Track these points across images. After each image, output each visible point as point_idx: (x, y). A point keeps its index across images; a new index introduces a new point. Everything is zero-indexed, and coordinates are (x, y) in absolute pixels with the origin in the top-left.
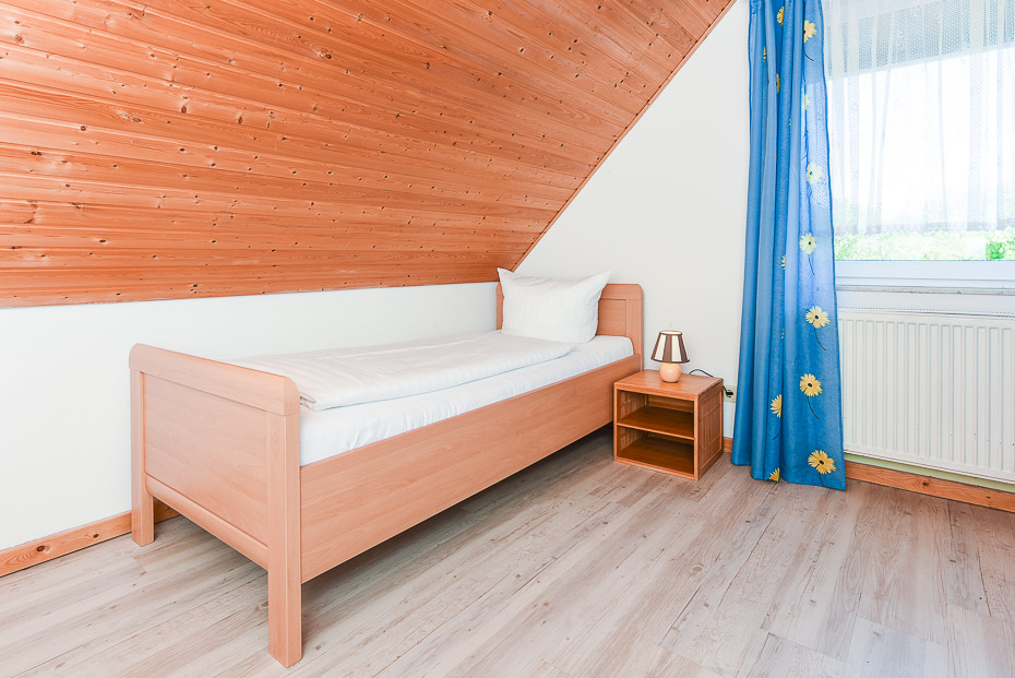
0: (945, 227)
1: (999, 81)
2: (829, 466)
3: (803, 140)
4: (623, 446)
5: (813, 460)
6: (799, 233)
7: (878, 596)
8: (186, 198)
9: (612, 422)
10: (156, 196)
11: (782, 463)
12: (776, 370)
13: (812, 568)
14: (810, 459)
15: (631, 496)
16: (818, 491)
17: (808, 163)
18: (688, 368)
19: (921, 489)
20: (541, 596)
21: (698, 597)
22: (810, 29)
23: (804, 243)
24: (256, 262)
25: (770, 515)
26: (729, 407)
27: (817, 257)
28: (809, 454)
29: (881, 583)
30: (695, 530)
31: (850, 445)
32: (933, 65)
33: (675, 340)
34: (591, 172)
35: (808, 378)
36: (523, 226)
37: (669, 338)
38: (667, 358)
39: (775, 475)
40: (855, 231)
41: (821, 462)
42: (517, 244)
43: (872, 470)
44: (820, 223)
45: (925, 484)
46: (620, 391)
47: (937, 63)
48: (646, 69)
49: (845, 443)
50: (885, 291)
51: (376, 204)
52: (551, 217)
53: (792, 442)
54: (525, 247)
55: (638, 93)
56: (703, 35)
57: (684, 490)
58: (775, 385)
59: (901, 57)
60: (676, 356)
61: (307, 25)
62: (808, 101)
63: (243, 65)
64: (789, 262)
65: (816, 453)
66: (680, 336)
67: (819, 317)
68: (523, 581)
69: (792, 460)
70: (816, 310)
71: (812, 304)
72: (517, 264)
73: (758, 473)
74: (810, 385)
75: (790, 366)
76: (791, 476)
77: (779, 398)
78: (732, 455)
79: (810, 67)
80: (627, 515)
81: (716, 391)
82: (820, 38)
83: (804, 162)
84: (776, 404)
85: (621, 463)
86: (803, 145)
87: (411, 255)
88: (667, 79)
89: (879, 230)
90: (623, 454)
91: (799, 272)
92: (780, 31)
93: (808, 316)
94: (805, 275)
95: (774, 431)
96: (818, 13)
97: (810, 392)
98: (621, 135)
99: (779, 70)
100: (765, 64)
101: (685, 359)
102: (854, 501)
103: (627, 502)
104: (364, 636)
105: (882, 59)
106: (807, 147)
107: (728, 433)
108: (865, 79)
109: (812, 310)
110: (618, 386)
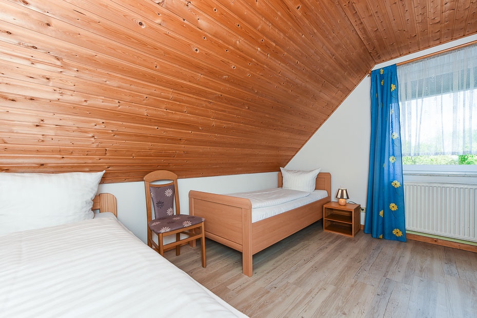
0: (444, 154)
1: (464, 104)
2: (400, 234)
3: (391, 124)
4: (326, 226)
5: (394, 232)
6: (389, 156)
7: (421, 271)
8: (207, 149)
9: (323, 218)
10: (201, 149)
11: (383, 233)
12: (381, 202)
13: (397, 263)
14: (393, 232)
15: (332, 241)
16: (396, 242)
17: (392, 132)
18: (348, 201)
19: (434, 243)
20: (314, 265)
21: (362, 268)
22: (393, 87)
23: (391, 159)
24: (218, 166)
25: (381, 248)
26: (363, 214)
27: (396, 164)
28: (393, 230)
29: (422, 268)
30: (356, 251)
31: (407, 227)
32: (439, 97)
33: (345, 191)
34: (312, 135)
35: (392, 205)
36: (289, 153)
37: (342, 191)
38: (342, 197)
39: (381, 236)
40: (410, 155)
41: (397, 232)
42: (286, 159)
43: (416, 236)
44: (397, 152)
45: (435, 241)
46: (325, 208)
47: (441, 96)
48: (333, 101)
49: (406, 226)
50: (420, 175)
51: (251, 148)
52: (297, 150)
53: (387, 226)
54: (288, 160)
55: (330, 108)
56: (353, 88)
57: (349, 240)
58: (381, 206)
59: (427, 95)
60: (345, 196)
61: (246, 100)
62: (392, 112)
63: (229, 112)
64: (385, 165)
65: (395, 230)
66: (346, 190)
67: (397, 184)
68: (306, 262)
69: (387, 232)
70: (396, 182)
71: (394, 179)
72: (285, 166)
73: (374, 236)
74: (393, 207)
75: (386, 200)
76: (386, 238)
77: (382, 211)
78: (364, 230)
79: (393, 100)
80: (332, 246)
81: (358, 209)
82: (397, 90)
83: (391, 132)
84: (381, 213)
85: (326, 231)
86: (391, 126)
87: (256, 163)
88: (340, 104)
89: (419, 155)
90: (326, 229)
91: (389, 169)
92: (382, 87)
93: (392, 184)
94: (391, 170)
95: (380, 222)
96: (396, 81)
97: (393, 209)
98: (323, 122)
99: (382, 101)
100: (377, 99)
101: (348, 198)
102: (410, 246)
103: (332, 242)
104: (267, 271)
105: (420, 95)
106: (392, 127)
107: (362, 223)
108: (413, 102)
109: (394, 182)
110: (325, 206)
